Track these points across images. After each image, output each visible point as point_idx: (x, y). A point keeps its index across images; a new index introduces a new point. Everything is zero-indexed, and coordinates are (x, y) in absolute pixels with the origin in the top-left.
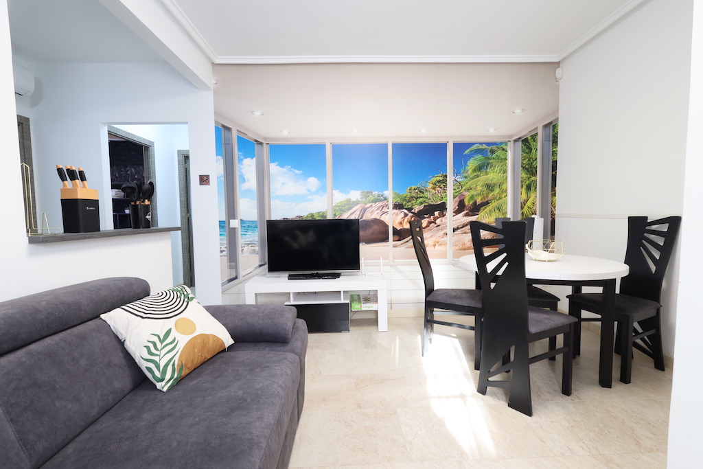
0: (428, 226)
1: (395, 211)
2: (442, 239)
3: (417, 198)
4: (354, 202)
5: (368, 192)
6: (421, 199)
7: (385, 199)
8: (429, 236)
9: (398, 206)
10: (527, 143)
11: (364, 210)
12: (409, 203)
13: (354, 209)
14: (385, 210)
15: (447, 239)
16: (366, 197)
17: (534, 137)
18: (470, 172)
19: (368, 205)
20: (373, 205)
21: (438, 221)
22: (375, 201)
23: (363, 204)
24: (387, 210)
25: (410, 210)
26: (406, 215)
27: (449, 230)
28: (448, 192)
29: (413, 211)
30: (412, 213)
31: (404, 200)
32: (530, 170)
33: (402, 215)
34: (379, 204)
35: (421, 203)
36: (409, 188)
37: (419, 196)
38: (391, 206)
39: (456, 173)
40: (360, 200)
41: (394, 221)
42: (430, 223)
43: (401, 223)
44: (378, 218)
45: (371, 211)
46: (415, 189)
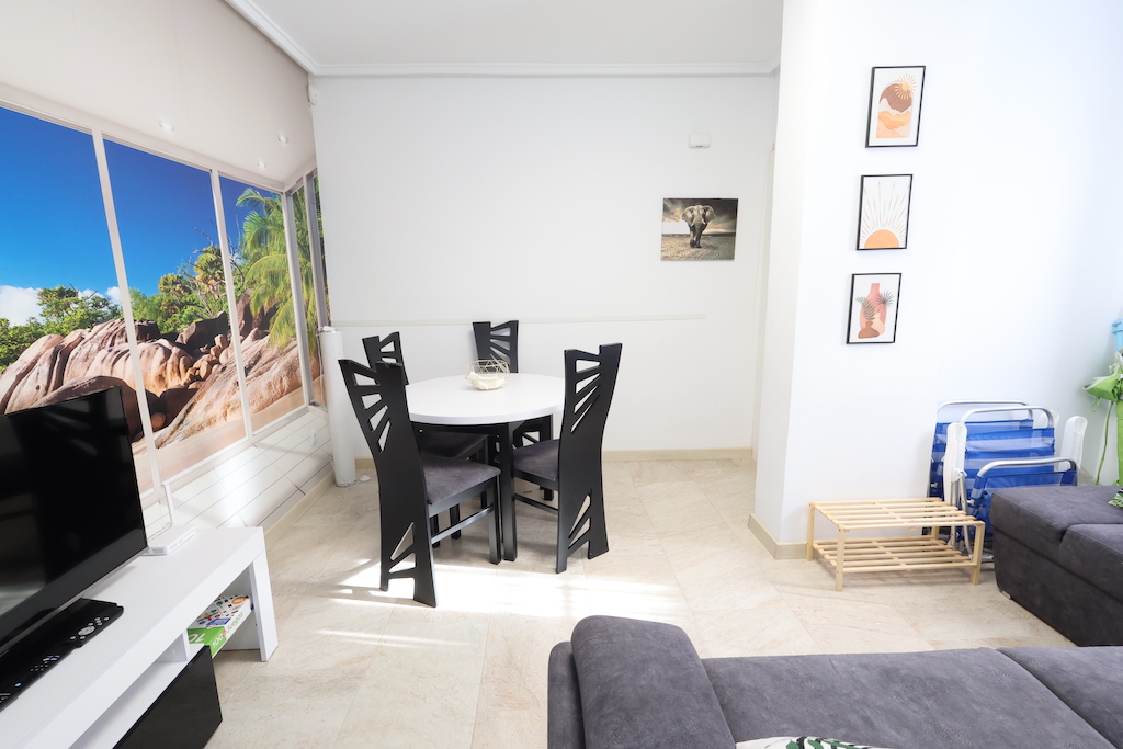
0: (209, 373)
1: (145, 345)
2: (234, 397)
3: (182, 306)
4: (21, 330)
5: (61, 293)
6: (189, 308)
7: (116, 313)
8: (214, 395)
9: (147, 332)
10: (297, 202)
11: (61, 356)
12: (169, 321)
13: (27, 357)
14: (120, 346)
15: (241, 394)
16: (59, 309)
18: (249, 245)
19: (72, 337)
20: (87, 334)
21: (222, 358)
22: (89, 321)
23: (55, 337)
24: (124, 347)
25: (172, 337)
26: (167, 353)
27: (239, 374)
28: (227, 288)
29: (178, 340)
30: (179, 345)
31: (158, 312)
33: (160, 354)
34: (101, 330)
35: (190, 318)
36: (162, 280)
37: (183, 300)
38: (132, 333)
39: (233, 248)
40: (42, 321)
41: (145, 376)
42: (211, 364)
43: (161, 378)
44: (107, 373)
45: (82, 355)
46: (174, 283)
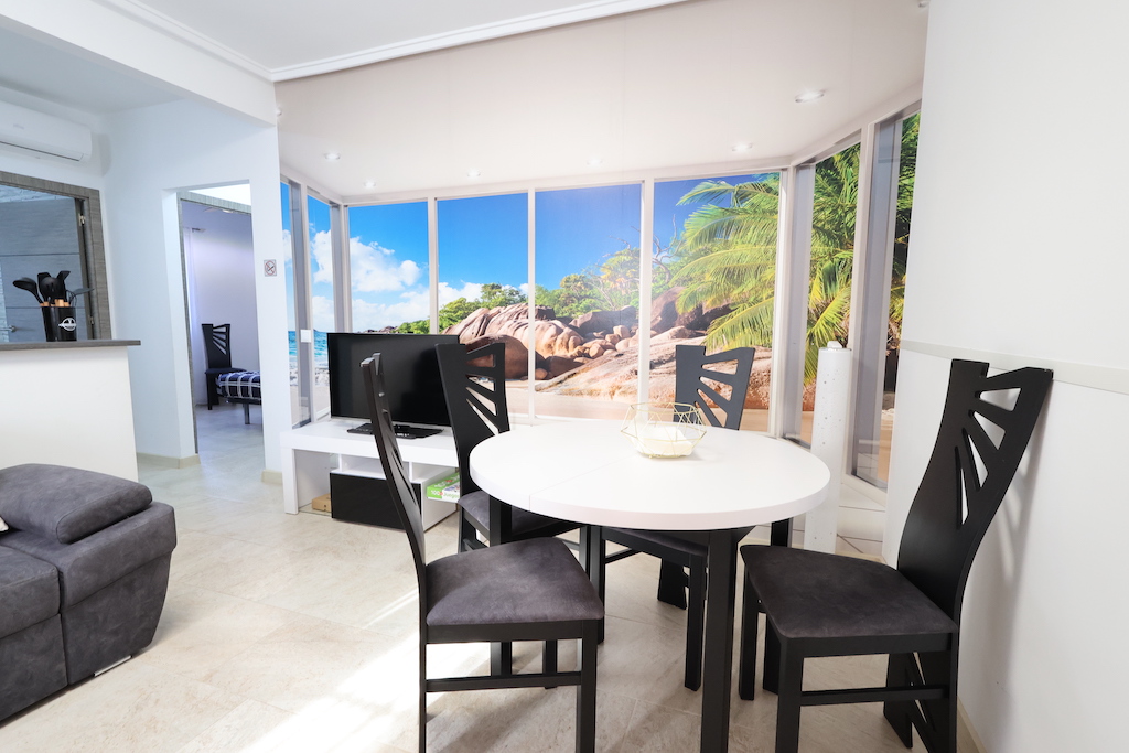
0: (599, 354)
1: (539, 322)
2: (628, 382)
3: (580, 298)
4: (471, 304)
5: (493, 287)
6: (588, 300)
7: (523, 299)
8: (602, 373)
9: (544, 314)
10: (830, 171)
11: (486, 320)
12: (566, 309)
13: (471, 317)
14: (522, 320)
15: (637, 382)
16: (490, 295)
17: (850, 155)
18: (689, 242)
19: (494, 311)
20: (502, 310)
21: (620, 346)
22: (505, 303)
23: (485, 309)
24: (525, 321)
25: (566, 321)
26: (559, 331)
27: (642, 365)
28: (641, 287)
29: (572, 323)
30: (571, 327)
31: (556, 301)
32: (838, 234)
33: (552, 330)
34: (512, 309)
35: (588, 309)
36: (564, 279)
37: (583, 294)
38: (532, 313)
39: (659, 245)
40: (481, 301)
41: (537, 342)
42: (604, 348)
43: (550, 346)
44: (510, 334)
45: (498, 321)
46: (576, 281)
